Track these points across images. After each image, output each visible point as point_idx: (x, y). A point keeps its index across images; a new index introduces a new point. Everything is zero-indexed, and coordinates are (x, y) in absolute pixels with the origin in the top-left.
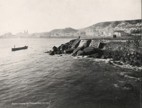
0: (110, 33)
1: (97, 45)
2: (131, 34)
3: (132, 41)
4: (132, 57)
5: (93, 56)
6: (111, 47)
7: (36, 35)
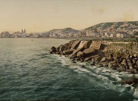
0: (112, 34)
1: (98, 47)
2: (134, 35)
3: (136, 43)
4: (135, 59)
5: (94, 58)
6: (112, 48)
7: (34, 35)
